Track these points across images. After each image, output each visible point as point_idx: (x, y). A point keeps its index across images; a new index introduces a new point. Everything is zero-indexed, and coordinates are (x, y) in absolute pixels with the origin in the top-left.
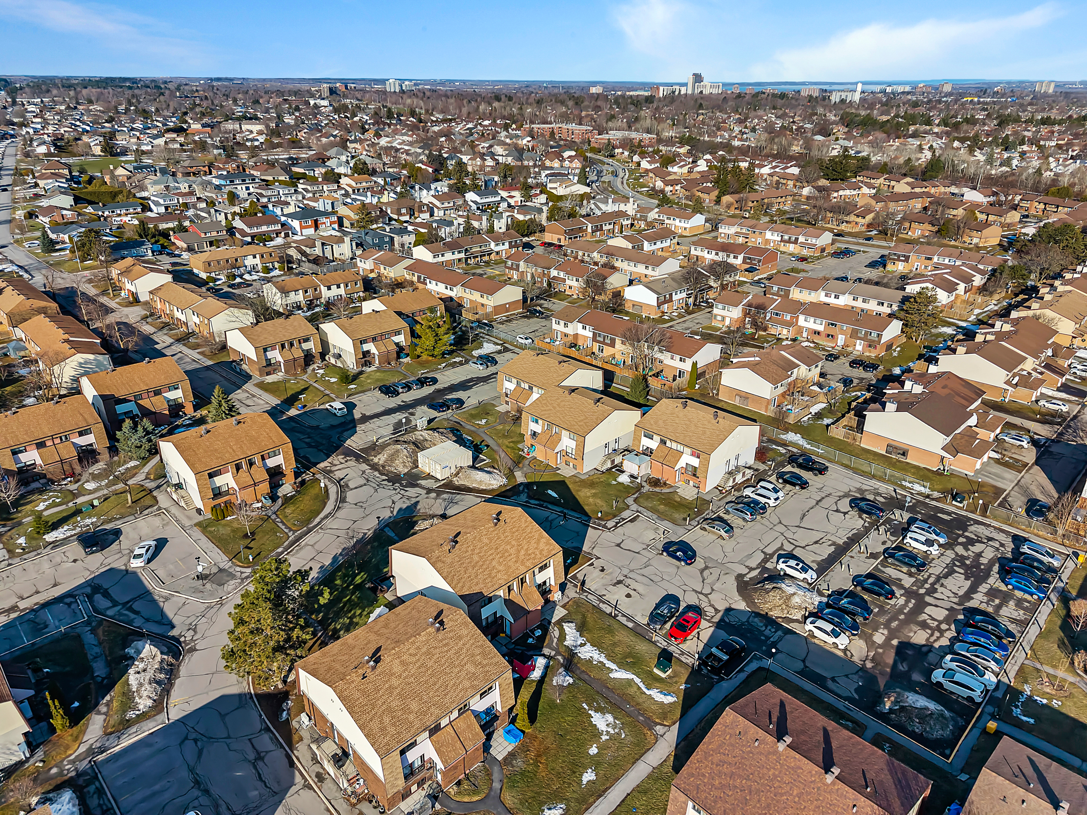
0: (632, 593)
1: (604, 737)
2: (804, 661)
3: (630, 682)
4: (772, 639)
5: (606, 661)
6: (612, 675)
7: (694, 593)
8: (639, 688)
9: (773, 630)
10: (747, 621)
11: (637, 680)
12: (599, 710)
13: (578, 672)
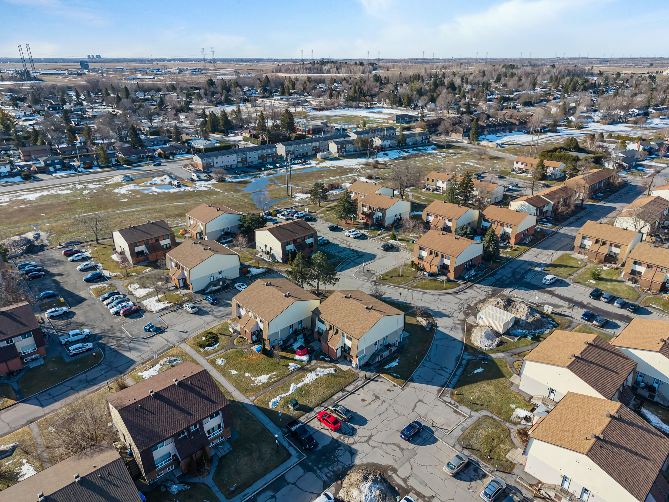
0: (367, 403)
1: (253, 379)
2: (294, 484)
3: (288, 391)
4: (318, 471)
5: (303, 383)
6: (293, 385)
7: (369, 434)
8: (282, 394)
9: (328, 475)
10: (338, 461)
11: (288, 394)
12: (270, 378)
13: (298, 372)
